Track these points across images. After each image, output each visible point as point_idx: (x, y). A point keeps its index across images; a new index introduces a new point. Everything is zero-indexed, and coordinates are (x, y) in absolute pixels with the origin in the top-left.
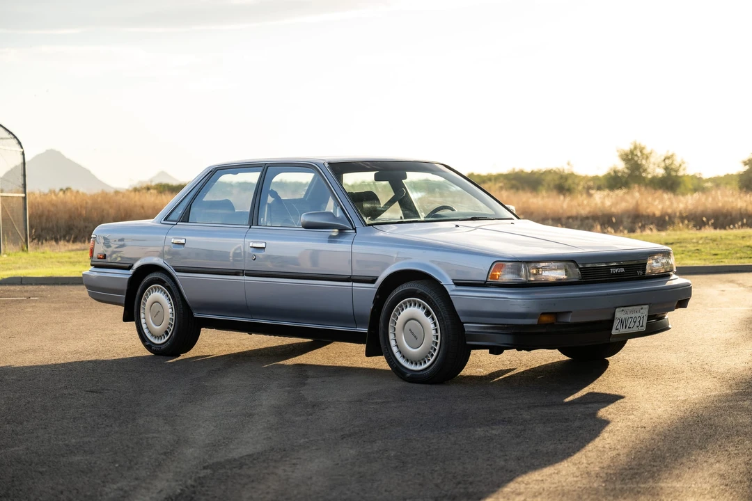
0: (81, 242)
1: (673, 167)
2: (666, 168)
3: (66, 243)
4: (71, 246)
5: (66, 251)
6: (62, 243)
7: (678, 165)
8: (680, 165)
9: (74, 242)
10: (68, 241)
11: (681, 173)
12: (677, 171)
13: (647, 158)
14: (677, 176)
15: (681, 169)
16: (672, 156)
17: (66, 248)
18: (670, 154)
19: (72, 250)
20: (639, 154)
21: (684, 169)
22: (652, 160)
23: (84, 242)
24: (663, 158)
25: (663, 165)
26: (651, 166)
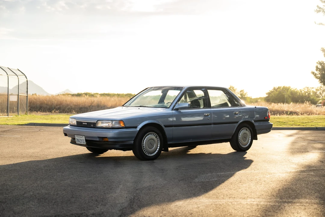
0: (45, 112)
1: (243, 94)
2: (241, 95)
3: (40, 112)
4: (42, 113)
5: (41, 115)
6: (39, 112)
7: (245, 93)
8: (246, 94)
9: (43, 112)
10: (41, 112)
11: (246, 96)
12: (244, 96)
13: (235, 91)
14: (244, 97)
15: (246, 95)
16: (243, 90)
17: (40, 114)
18: (242, 90)
19: (43, 115)
20: (232, 89)
21: (247, 95)
22: (236, 91)
23: (47, 112)
24: (240, 91)
25: (240, 93)
26: (236, 93)
